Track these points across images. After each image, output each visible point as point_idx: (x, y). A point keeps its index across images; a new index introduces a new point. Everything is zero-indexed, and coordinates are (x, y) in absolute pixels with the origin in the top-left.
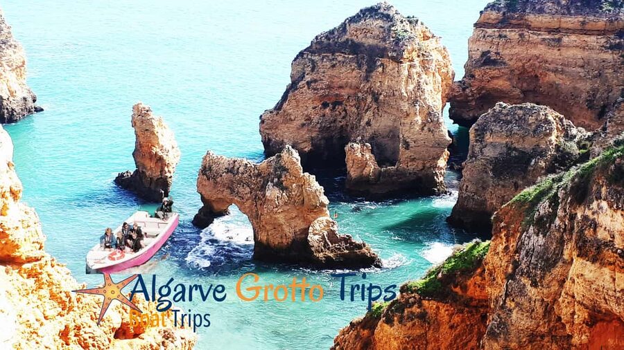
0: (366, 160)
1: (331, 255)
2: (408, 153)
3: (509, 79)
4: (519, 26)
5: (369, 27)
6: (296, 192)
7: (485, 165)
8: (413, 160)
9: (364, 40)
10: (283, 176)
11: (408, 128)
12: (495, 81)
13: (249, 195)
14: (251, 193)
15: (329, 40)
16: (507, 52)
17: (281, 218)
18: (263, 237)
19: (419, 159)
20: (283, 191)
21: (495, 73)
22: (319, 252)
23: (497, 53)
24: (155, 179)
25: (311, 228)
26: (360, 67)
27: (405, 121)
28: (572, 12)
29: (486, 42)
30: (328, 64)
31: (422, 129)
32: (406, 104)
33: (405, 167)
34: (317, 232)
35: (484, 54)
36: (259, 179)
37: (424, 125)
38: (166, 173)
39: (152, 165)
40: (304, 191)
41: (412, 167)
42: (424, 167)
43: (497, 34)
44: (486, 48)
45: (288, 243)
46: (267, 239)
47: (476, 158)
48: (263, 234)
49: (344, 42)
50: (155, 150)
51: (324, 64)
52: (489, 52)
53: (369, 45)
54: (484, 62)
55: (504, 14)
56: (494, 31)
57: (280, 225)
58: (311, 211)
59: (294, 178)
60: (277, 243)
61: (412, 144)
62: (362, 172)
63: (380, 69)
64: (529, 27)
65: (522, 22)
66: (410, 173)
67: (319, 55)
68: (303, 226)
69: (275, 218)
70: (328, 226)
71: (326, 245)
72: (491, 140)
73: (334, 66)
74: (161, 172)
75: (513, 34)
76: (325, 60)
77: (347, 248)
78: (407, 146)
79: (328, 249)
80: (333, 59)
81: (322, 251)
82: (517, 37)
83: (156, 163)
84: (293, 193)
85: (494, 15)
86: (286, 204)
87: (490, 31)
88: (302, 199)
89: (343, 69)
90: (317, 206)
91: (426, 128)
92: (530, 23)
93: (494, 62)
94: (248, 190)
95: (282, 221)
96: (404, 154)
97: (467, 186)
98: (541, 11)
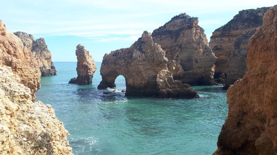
0: (179, 67)
1: (170, 90)
2: (198, 65)
3: (226, 56)
4: (228, 36)
5: (176, 23)
6: (150, 54)
7: (242, 58)
8: (200, 68)
9: (173, 29)
10: (143, 46)
11: (196, 54)
12: (221, 56)
13: (124, 63)
14: (125, 62)
15: (159, 30)
16: (224, 45)
17: (141, 68)
18: (131, 81)
19: (202, 68)
20: (142, 53)
21: (221, 53)
22: (163, 89)
23: (221, 46)
24: (84, 76)
25: (158, 75)
26: (172, 38)
27: (195, 52)
28: (251, 26)
29: (216, 43)
30: (159, 39)
31: (203, 54)
32: (195, 44)
33: (196, 71)
34: (162, 77)
35: (215, 47)
36: (129, 54)
37: (204, 52)
38: (89, 73)
39: (83, 70)
40: (154, 53)
41: (199, 71)
42: (205, 71)
43: (220, 39)
44: (216, 45)
45: (145, 83)
46: (133, 82)
47: (237, 56)
48: (131, 80)
49: (165, 31)
50: (85, 63)
51: (157, 39)
52: (217, 46)
53: (176, 30)
54: (216, 49)
55: (222, 32)
56: (219, 38)
57: (141, 72)
58: (158, 65)
59: (148, 47)
60: (138, 83)
61: (199, 61)
62: (176, 73)
63: (182, 35)
64: (232, 36)
65: (229, 34)
66: (199, 74)
67: (155, 37)
68: (154, 74)
69: (138, 68)
70: (168, 75)
71: (166, 86)
72: (244, 47)
73: (161, 40)
74: (87, 73)
75: (226, 39)
76: (157, 38)
77: (179, 88)
78: (197, 62)
79: (168, 87)
80: (161, 37)
81: (165, 88)
82: (228, 40)
83: (85, 69)
84: (148, 55)
85: (218, 33)
86: (144, 60)
87: (217, 39)
88: (153, 58)
89: (165, 41)
90: (161, 61)
91: (205, 54)
92: (233, 34)
93: (220, 49)
94: (123, 61)
95: (142, 70)
96: (195, 65)
97: (233, 70)
98: (237, 29)
